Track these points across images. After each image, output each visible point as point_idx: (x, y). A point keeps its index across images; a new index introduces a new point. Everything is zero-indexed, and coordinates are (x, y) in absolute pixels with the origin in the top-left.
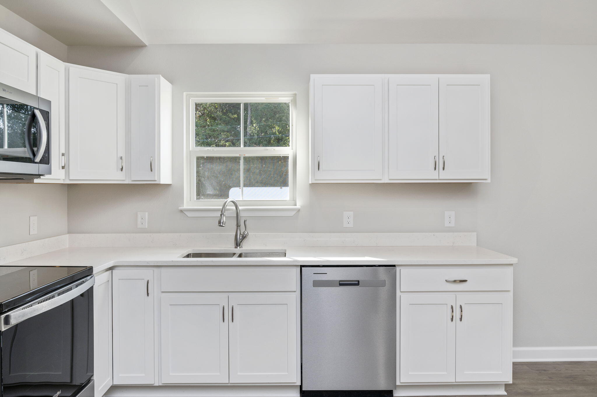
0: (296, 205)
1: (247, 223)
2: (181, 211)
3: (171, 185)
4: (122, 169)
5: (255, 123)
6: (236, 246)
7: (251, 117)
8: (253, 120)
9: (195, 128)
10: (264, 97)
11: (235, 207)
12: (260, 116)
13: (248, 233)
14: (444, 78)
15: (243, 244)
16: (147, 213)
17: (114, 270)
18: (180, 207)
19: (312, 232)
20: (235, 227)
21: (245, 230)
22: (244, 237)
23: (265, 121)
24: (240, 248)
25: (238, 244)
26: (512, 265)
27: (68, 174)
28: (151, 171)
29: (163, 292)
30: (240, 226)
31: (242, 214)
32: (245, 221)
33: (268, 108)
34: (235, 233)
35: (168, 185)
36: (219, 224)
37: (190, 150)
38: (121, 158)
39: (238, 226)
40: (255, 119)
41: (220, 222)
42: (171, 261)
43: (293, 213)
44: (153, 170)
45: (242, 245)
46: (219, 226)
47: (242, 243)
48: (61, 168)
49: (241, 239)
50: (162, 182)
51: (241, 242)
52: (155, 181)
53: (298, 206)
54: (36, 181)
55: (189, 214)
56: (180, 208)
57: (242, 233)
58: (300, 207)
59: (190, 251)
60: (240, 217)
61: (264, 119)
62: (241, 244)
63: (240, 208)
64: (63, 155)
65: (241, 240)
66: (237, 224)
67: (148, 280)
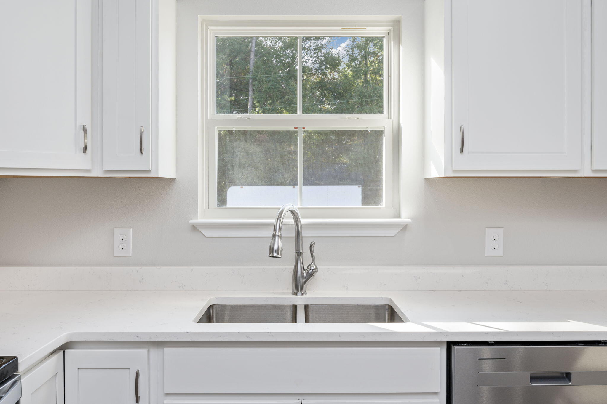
0: (399, 216)
1: (315, 249)
2: (195, 228)
3: (174, 179)
4: (85, 149)
5: (258, 106)
6: (296, 291)
7: (253, 99)
8: (255, 103)
9: (215, 80)
10: (340, 26)
11: (293, 220)
12: (264, 98)
13: (316, 268)
15: (308, 286)
16: (131, 229)
17: (68, 350)
18: (191, 219)
20: (294, 256)
21: (312, 262)
22: (310, 275)
23: (271, 104)
24: (302, 294)
25: (298, 287)
28: (142, 152)
29: (167, 394)
30: (301, 255)
31: (305, 233)
32: (311, 246)
33: (274, 88)
34: (293, 267)
35: (171, 180)
36: (270, 254)
37: (209, 118)
38: (84, 129)
39: (299, 254)
40: (258, 102)
41: (271, 250)
42: (184, 333)
43: (393, 232)
44: (144, 152)
45: (306, 289)
46: (271, 257)
47: (306, 286)
49: (305, 278)
50: (161, 174)
51: (305, 282)
52: (148, 171)
53: (405, 218)
55: (208, 233)
56: (193, 221)
57: (306, 267)
58: (410, 220)
60: (302, 237)
61: (269, 102)
62: (304, 286)
63: (303, 221)
65: (304, 280)
66: (298, 251)
67: (138, 371)
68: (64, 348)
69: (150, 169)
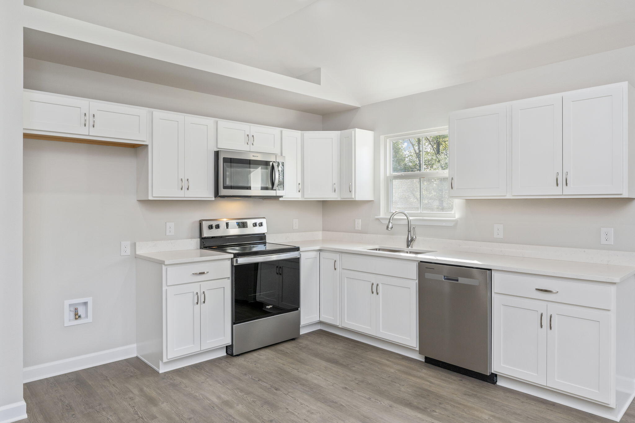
0: (455, 217)
1: (416, 229)
2: (378, 219)
3: (373, 200)
10: (437, 131)
11: (406, 217)
13: (416, 237)
14: (567, 95)
15: (412, 245)
16: (360, 220)
17: (321, 252)
19: (466, 240)
20: (407, 232)
21: (414, 235)
22: (412, 240)
24: (410, 248)
25: (408, 246)
26: (615, 283)
27: (303, 195)
29: (343, 269)
32: (414, 228)
34: (407, 237)
37: (387, 176)
38: (335, 184)
39: (409, 231)
41: (388, 228)
42: (346, 249)
43: (452, 224)
44: (351, 191)
46: (387, 230)
48: (298, 191)
49: (410, 241)
51: (411, 243)
53: (457, 218)
54: (281, 199)
55: (383, 222)
56: (377, 217)
57: (412, 237)
59: (377, 247)
60: (411, 225)
64: (299, 184)
67: (336, 260)
68: (320, 250)
69: (353, 197)
